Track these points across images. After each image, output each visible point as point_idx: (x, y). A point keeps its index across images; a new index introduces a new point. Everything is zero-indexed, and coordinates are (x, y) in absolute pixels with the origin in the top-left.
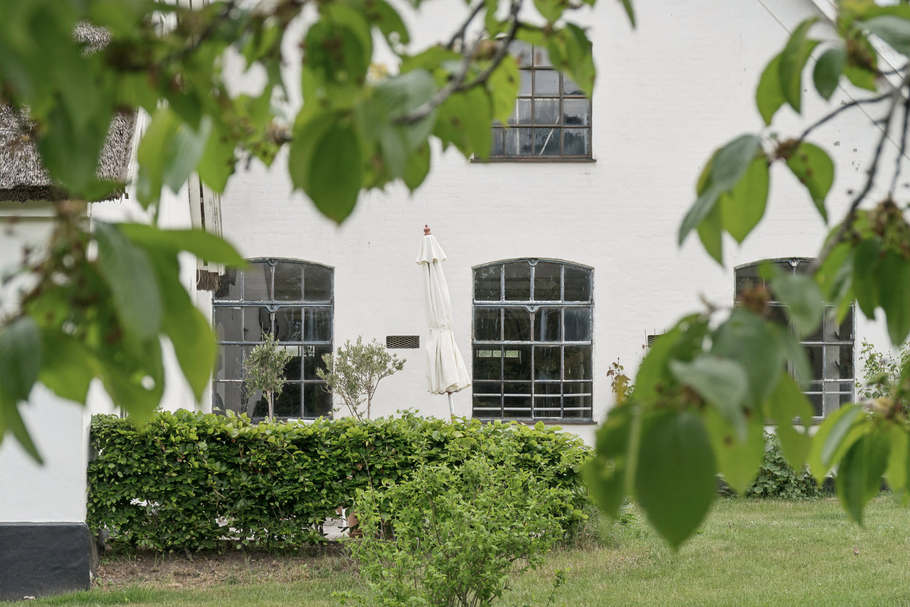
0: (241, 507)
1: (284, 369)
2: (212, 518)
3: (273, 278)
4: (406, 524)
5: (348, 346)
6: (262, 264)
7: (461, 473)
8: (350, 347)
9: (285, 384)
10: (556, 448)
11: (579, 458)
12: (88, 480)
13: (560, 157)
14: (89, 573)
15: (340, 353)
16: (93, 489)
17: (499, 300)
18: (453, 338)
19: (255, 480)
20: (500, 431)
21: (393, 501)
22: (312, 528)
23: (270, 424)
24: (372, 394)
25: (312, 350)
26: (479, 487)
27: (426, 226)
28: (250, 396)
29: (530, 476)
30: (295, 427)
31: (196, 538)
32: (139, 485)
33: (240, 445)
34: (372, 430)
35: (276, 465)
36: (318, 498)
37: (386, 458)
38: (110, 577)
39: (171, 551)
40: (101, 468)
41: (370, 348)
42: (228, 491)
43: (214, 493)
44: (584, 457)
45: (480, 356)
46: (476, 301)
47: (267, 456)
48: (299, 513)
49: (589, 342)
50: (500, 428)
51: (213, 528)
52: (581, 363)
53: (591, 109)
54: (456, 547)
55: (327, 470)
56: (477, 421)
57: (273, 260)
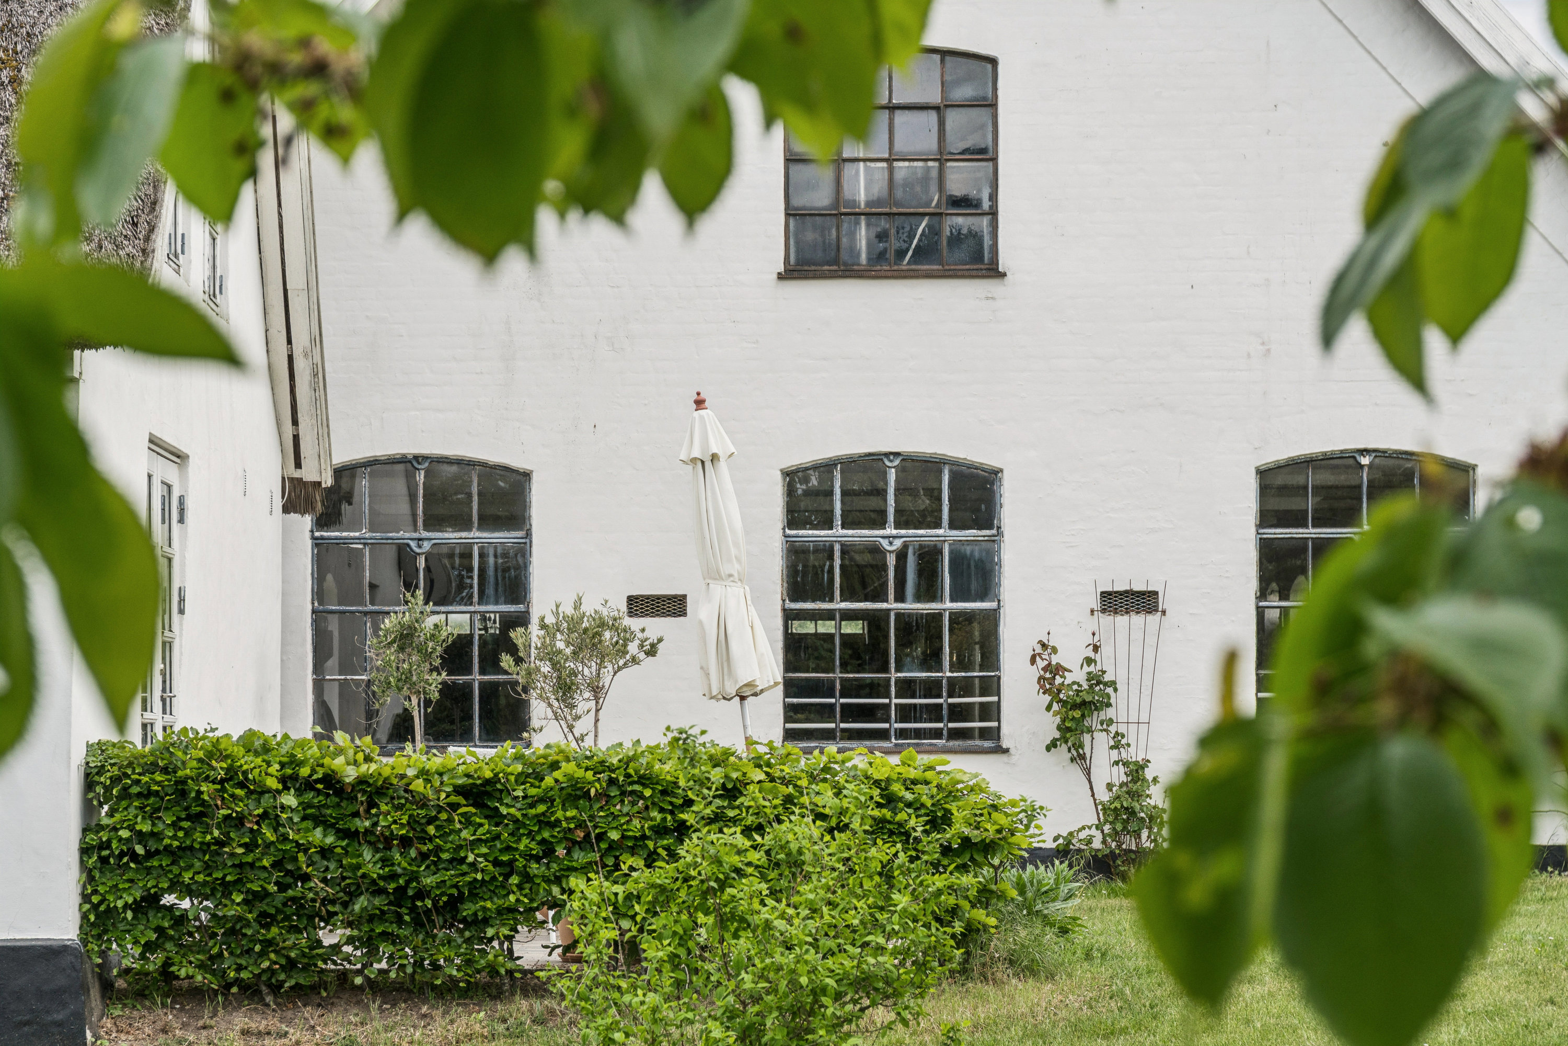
0: (363, 909)
1: (441, 656)
2: (309, 929)
3: (422, 491)
4: (666, 942)
5: (558, 613)
6: (400, 467)
7: (767, 848)
8: (561, 615)
9: (444, 683)
10: (938, 798)
11: (981, 815)
12: (82, 861)
13: (940, 267)
14: (85, 1032)
15: (543, 626)
16: (91, 879)
17: (832, 529)
18: (749, 598)
19: (388, 860)
20: (836, 766)
21: (642, 899)
22: (493, 947)
23: (414, 756)
24: (602, 700)
25: (495, 622)
26: (801, 873)
27: (698, 394)
28: (381, 705)
29: (897, 852)
30: (461, 762)
31: (281, 966)
32: (176, 870)
33: (359, 795)
34: (602, 766)
35: (426, 832)
36: (505, 892)
37: (627, 818)
38: (124, 1038)
39: (234, 990)
40: (104, 839)
41: (597, 617)
42: (338, 881)
43: (312, 885)
44: (990, 814)
45: (794, 631)
46: (788, 532)
47: (410, 816)
48: (469, 919)
49: (993, 605)
50: (836, 762)
51: (311, 948)
52: (976, 643)
53: (997, 180)
54: (760, 985)
55: (519, 840)
56: (794, 748)
57: (420, 459)
